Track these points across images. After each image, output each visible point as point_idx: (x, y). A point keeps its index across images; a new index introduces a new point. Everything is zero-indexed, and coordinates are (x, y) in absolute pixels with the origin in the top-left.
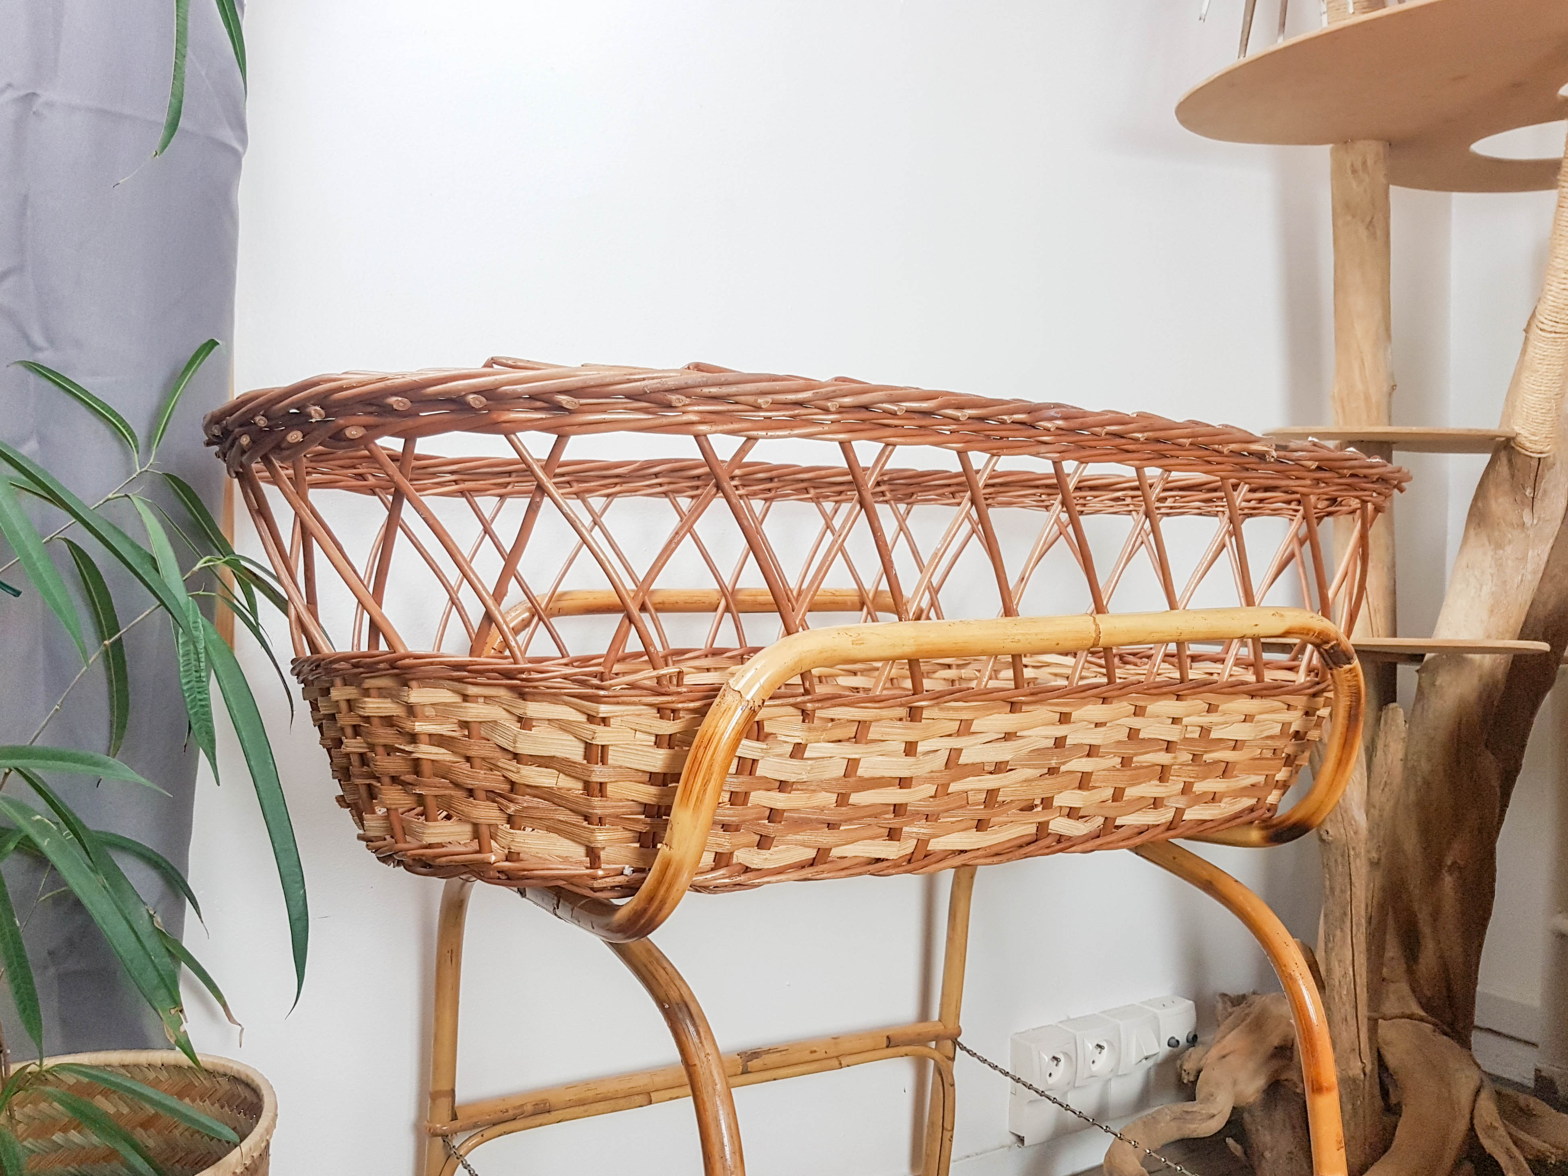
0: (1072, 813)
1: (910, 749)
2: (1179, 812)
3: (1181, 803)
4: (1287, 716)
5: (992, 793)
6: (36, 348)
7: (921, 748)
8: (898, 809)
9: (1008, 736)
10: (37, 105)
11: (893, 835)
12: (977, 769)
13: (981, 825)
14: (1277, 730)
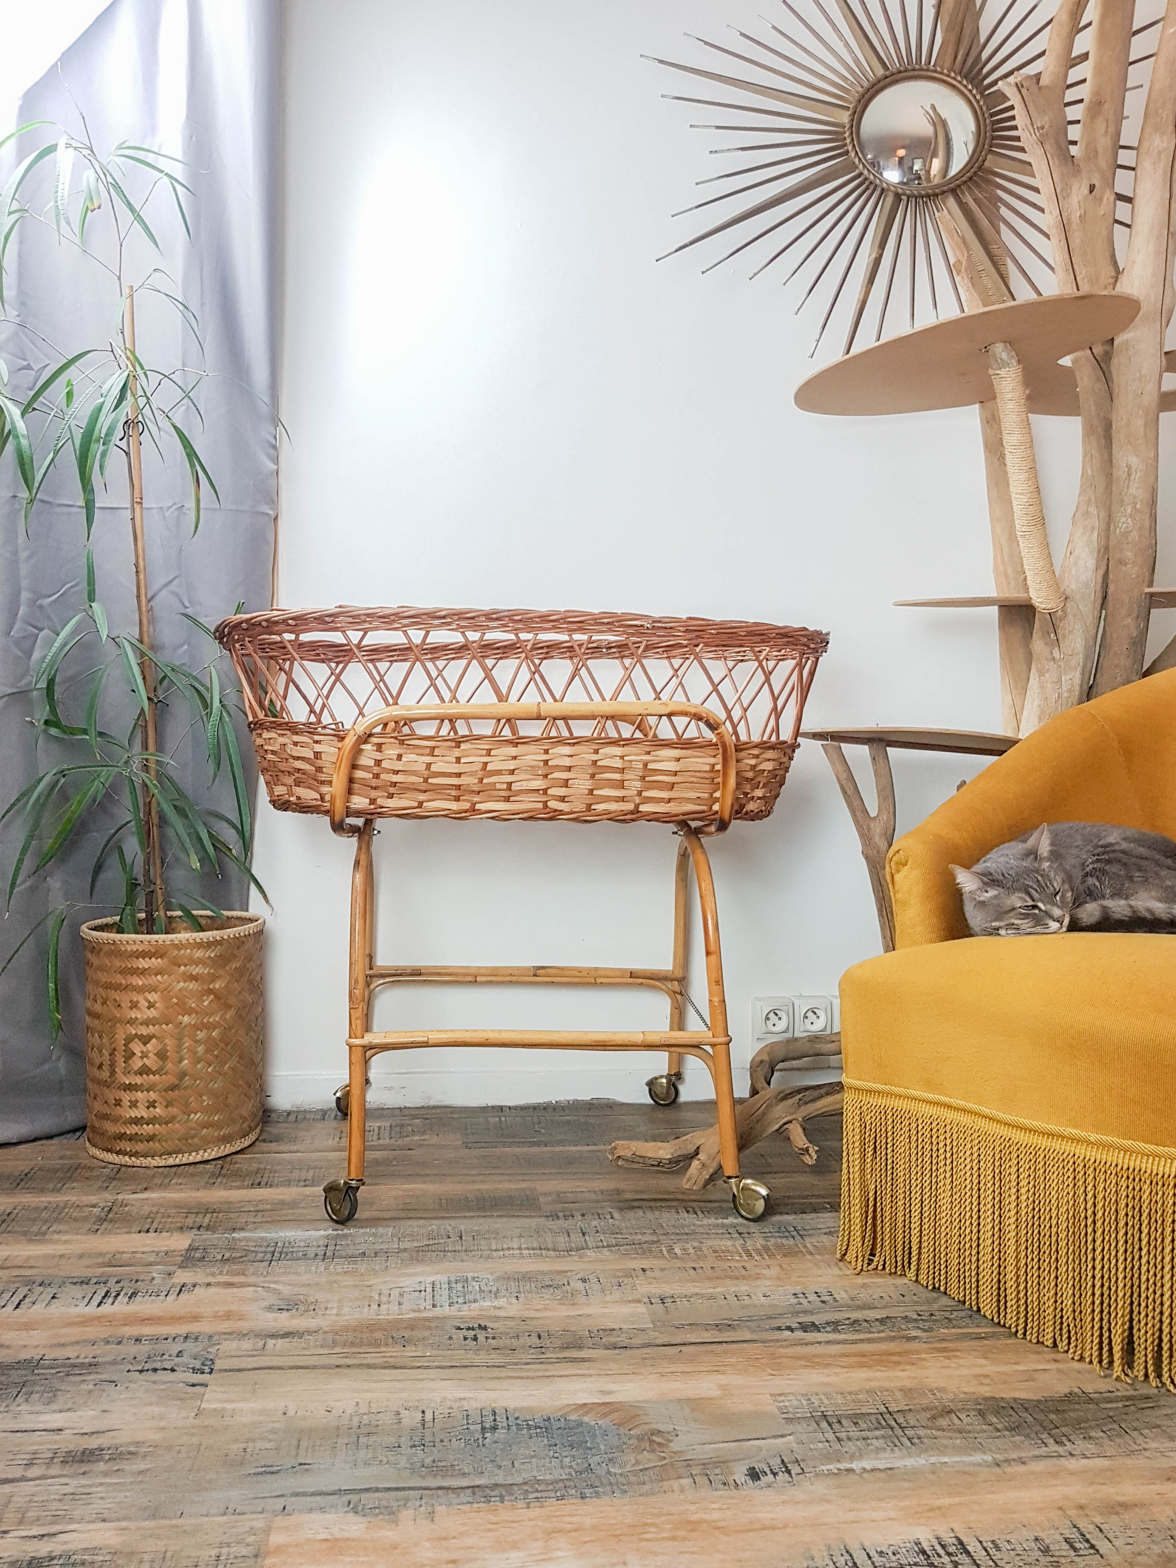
0: (562, 799)
1: (458, 760)
2: (637, 806)
3: (637, 800)
4: (712, 761)
5: (510, 784)
6: (186, 607)
7: (462, 761)
8: (458, 787)
9: (515, 758)
10: (184, 510)
11: (457, 799)
12: (499, 772)
13: (507, 799)
14: (708, 768)
